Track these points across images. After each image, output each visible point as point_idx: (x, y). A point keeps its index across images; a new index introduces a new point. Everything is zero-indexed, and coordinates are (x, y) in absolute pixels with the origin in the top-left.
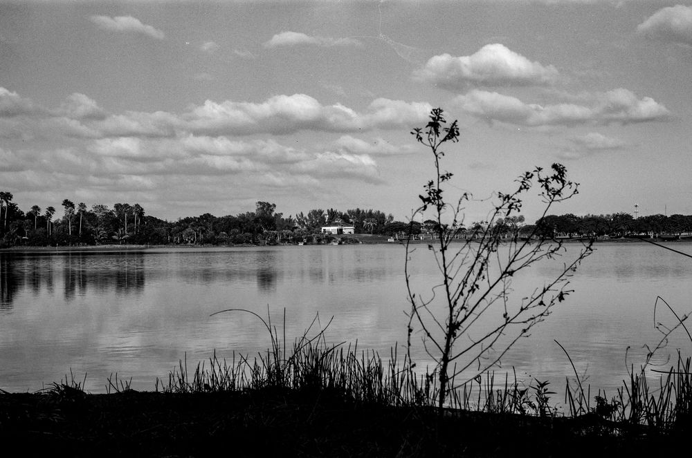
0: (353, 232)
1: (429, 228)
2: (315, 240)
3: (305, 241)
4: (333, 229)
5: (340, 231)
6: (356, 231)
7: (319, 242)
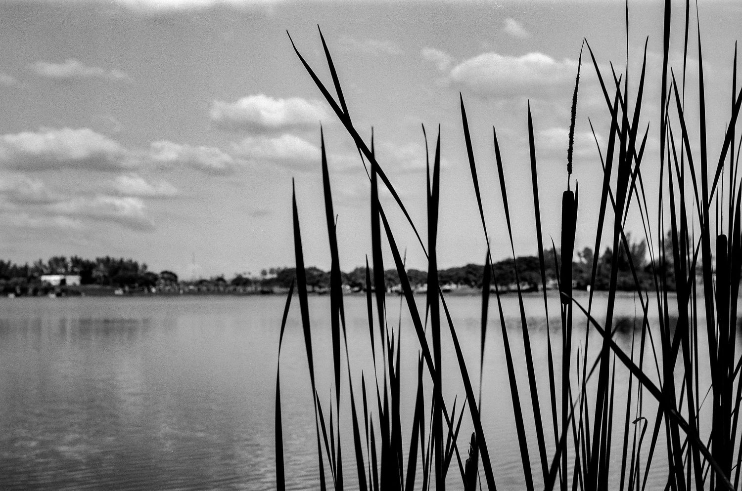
0: (78, 283)
1: (165, 279)
2: (30, 291)
3: (18, 291)
4: (54, 279)
5: (63, 282)
6: (83, 282)
7: (35, 293)
